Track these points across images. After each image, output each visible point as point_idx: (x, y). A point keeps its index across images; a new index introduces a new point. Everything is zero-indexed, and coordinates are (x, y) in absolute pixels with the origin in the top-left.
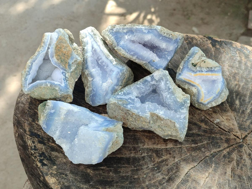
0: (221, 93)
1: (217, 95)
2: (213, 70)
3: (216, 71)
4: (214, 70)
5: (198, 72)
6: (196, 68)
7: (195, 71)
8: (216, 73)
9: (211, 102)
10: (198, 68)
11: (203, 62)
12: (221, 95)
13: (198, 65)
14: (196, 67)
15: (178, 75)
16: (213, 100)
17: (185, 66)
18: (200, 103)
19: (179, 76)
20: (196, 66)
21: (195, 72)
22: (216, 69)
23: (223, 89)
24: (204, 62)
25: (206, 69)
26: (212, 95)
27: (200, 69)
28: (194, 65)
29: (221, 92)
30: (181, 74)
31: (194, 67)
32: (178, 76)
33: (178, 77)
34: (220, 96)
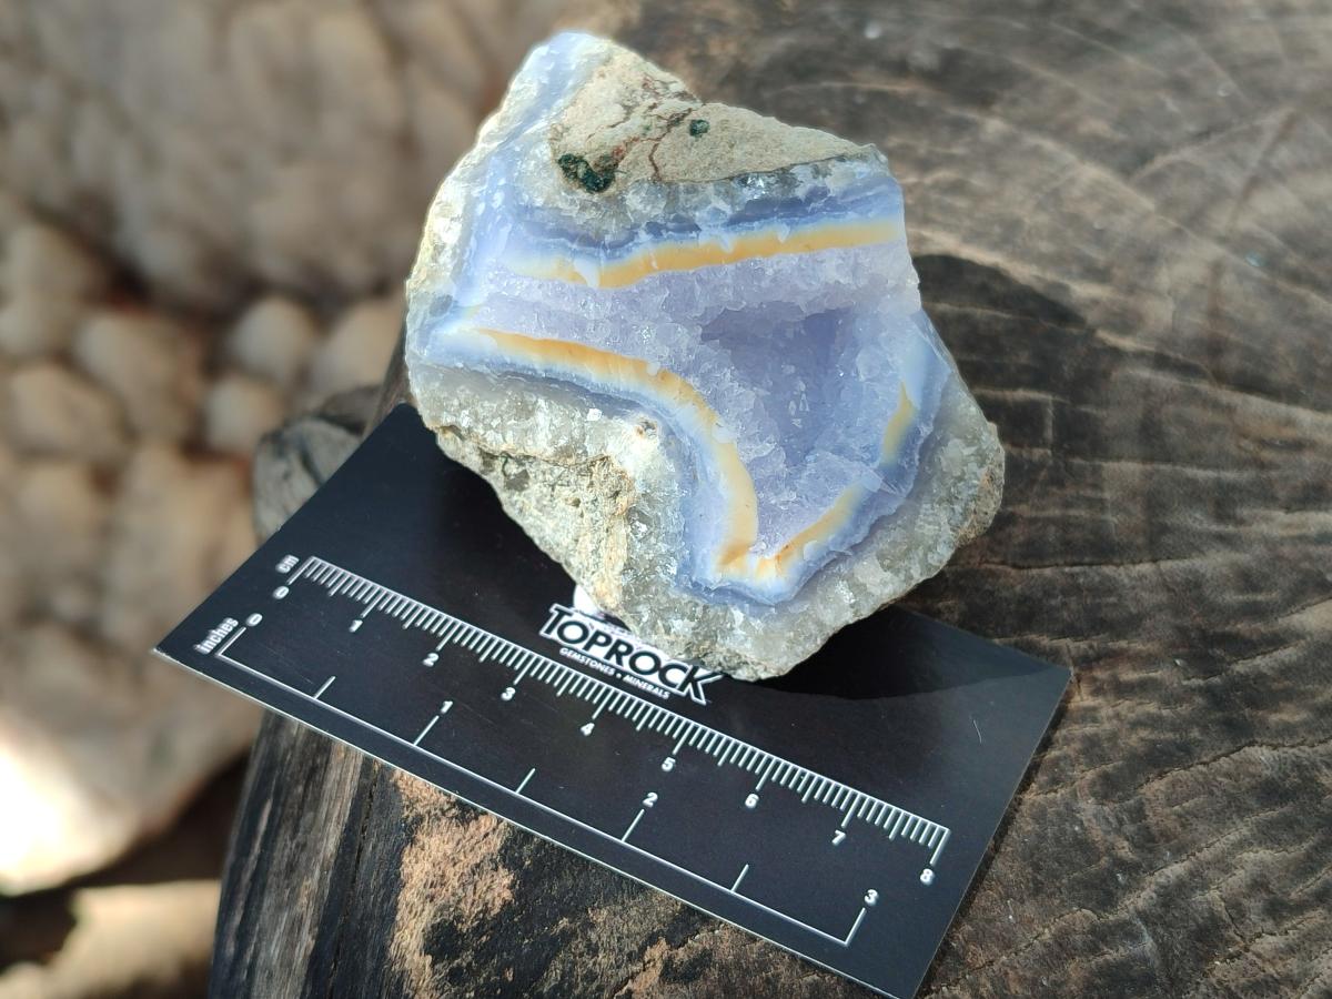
0: (930, 448)
1: (894, 475)
2: (800, 193)
3: (845, 194)
4: (816, 194)
5: (643, 236)
6: (619, 202)
7: (612, 230)
8: (851, 215)
9: (841, 557)
10: (634, 201)
11: (684, 127)
12: (931, 463)
13: (635, 170)
14: (612, 190)
15: (429, 319)
16: (864, 531)
17: (489, 209)
18: (720, 591)
19: (432, 326)
20: (607, 183)
21: (616, 246)
22: (834, 184)
23: (944, 394)
24: (693, 132)
25: (729, 196)
26: (843, 478)
27: (657, 211)
28: (589, 173)
29: (926, 431)
30: (462, 303)
31: (596, 197)
32: (426, 331)
33: (423, 344)
34: (923, 481)
